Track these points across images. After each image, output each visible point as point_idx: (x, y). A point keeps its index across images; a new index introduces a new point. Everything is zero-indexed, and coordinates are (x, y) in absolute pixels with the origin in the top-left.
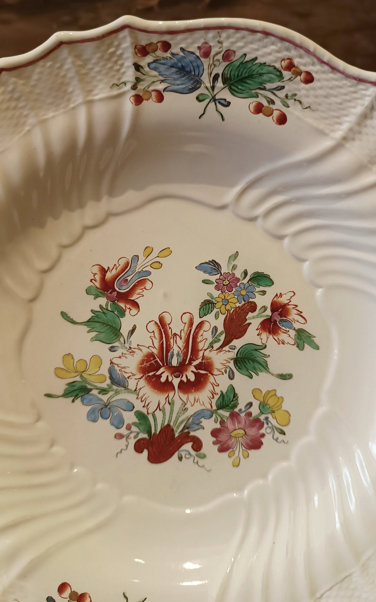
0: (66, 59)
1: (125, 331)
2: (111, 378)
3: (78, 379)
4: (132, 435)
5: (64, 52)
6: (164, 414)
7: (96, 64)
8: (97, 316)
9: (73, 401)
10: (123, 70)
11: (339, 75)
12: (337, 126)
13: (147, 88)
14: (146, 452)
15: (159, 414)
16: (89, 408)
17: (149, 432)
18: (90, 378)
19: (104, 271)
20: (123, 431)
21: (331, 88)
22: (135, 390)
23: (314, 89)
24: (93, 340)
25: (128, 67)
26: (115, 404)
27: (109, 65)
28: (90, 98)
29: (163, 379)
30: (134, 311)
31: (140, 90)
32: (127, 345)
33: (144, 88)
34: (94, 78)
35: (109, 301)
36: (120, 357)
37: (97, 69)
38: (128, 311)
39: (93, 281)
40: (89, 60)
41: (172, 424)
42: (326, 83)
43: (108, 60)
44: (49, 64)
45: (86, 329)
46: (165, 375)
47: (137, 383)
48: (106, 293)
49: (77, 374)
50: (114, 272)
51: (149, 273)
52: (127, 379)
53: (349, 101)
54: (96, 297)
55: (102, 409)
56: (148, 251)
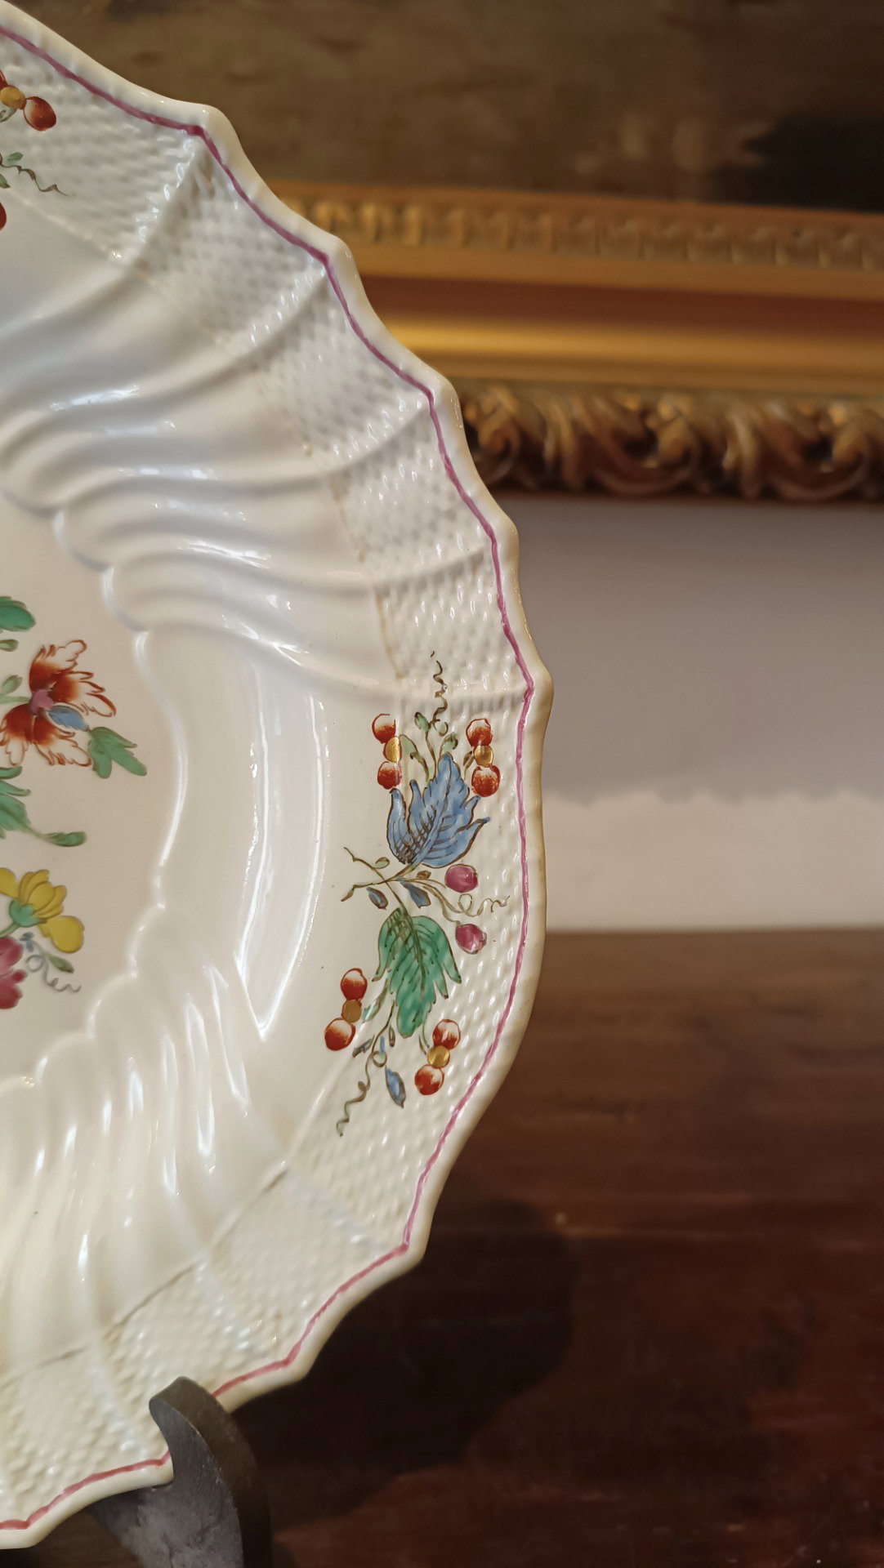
11: (112, 108)
12: (125, 236)
21: (99, 141)
23: (59, 142)
42: (83, 128)
53: (144, 173)
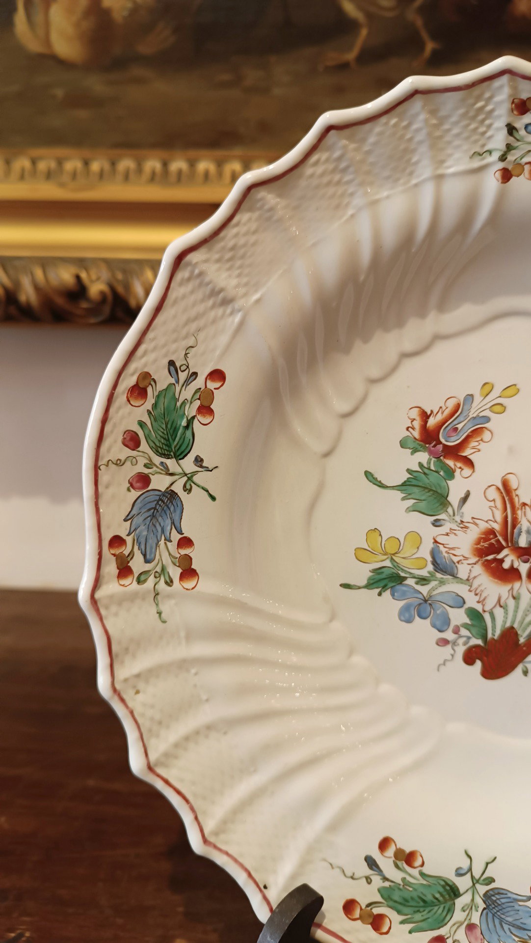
0: (417, 115)
1: (454, 498)
2: (435, 563)
3: (388, 563)
4: (461, 641)
5: (417, 104)
6: (506, 612)
7: (456, 123)
8: (415, 478)
9: (380, 594)
10: (489, 134)
13: (519, 159)
14: (478, 664)
15: (499, 613)
16: (401, 604)
17: (484, 637)
18: (403, 563)
19: (425, 416)
20: (449, 635)
22: (468, 580)
24: (408, 510)
25: (498, 129)
26: (439, 598)
27: (473, 126)
28: (440, 171)
29: (506, 565)
30: (467, 471)
31: (510, 162)
32: (458, 518)
33: (516, 160)
34: (449, 143)
35: (431, 457)
36: (447, 534)
37: (455, 131)
38: (458, 471)
39: (410, 429)
40: (447, 117)
41: (516, 626)
43: (474, 118)
44: (394, 121)
45: (399, 495)
46: (509, 559)
47: (470, 570)
48: (427, 446)
49: (386, 557)
50: (439, 417)
51: (488, 419)
52: (457, 564)
54: (415, 451)
55: (420, 604)
56: (487, 388)
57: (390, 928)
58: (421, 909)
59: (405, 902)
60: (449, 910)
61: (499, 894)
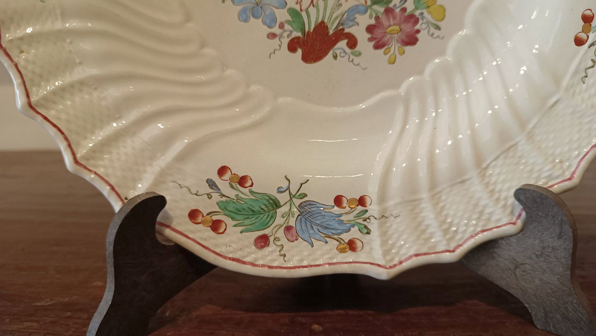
4: (286, 35)
6: (318, 11)
9: (223, 2)
14: (300, 52)
15: (312, 10)
16: (240, 8)
17: (303, 30)
20: (276, 30)
26: (266, 2)
41: (326, 21)
55: (254, 7)
57: (225, 230)
58: (251, 217)
59: (238, 211)
60: (272, 217)
61: (310, 204)
